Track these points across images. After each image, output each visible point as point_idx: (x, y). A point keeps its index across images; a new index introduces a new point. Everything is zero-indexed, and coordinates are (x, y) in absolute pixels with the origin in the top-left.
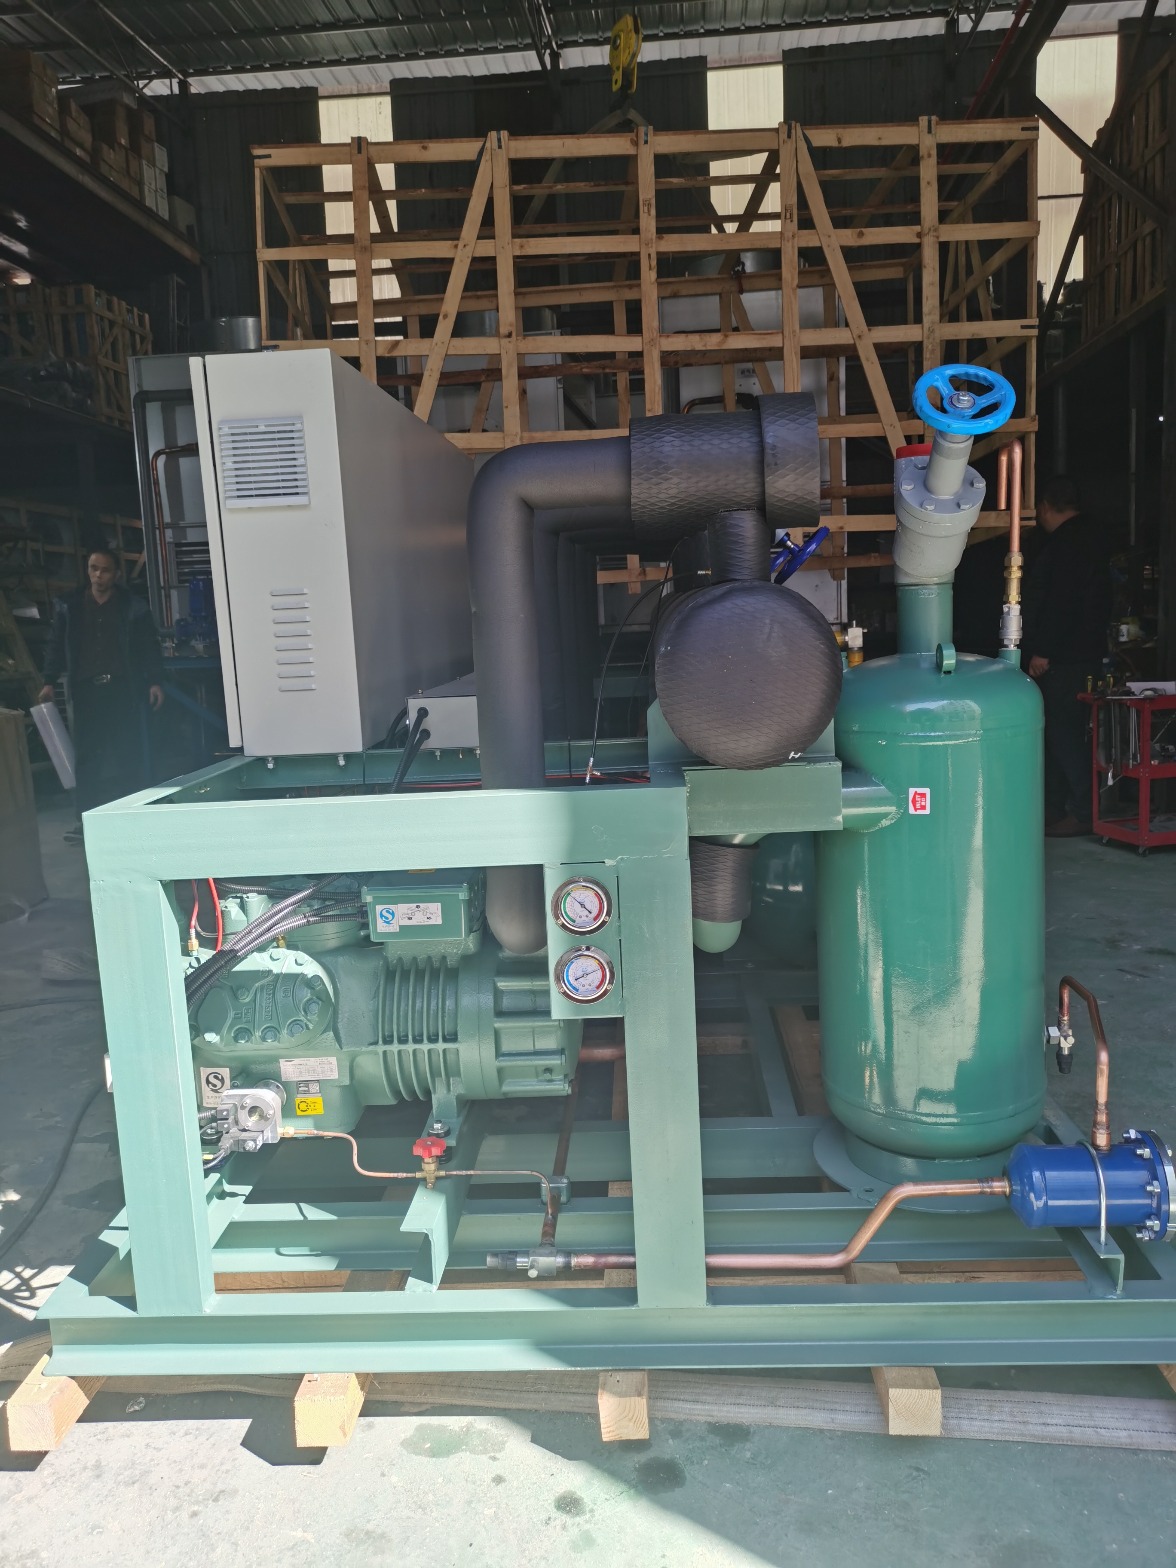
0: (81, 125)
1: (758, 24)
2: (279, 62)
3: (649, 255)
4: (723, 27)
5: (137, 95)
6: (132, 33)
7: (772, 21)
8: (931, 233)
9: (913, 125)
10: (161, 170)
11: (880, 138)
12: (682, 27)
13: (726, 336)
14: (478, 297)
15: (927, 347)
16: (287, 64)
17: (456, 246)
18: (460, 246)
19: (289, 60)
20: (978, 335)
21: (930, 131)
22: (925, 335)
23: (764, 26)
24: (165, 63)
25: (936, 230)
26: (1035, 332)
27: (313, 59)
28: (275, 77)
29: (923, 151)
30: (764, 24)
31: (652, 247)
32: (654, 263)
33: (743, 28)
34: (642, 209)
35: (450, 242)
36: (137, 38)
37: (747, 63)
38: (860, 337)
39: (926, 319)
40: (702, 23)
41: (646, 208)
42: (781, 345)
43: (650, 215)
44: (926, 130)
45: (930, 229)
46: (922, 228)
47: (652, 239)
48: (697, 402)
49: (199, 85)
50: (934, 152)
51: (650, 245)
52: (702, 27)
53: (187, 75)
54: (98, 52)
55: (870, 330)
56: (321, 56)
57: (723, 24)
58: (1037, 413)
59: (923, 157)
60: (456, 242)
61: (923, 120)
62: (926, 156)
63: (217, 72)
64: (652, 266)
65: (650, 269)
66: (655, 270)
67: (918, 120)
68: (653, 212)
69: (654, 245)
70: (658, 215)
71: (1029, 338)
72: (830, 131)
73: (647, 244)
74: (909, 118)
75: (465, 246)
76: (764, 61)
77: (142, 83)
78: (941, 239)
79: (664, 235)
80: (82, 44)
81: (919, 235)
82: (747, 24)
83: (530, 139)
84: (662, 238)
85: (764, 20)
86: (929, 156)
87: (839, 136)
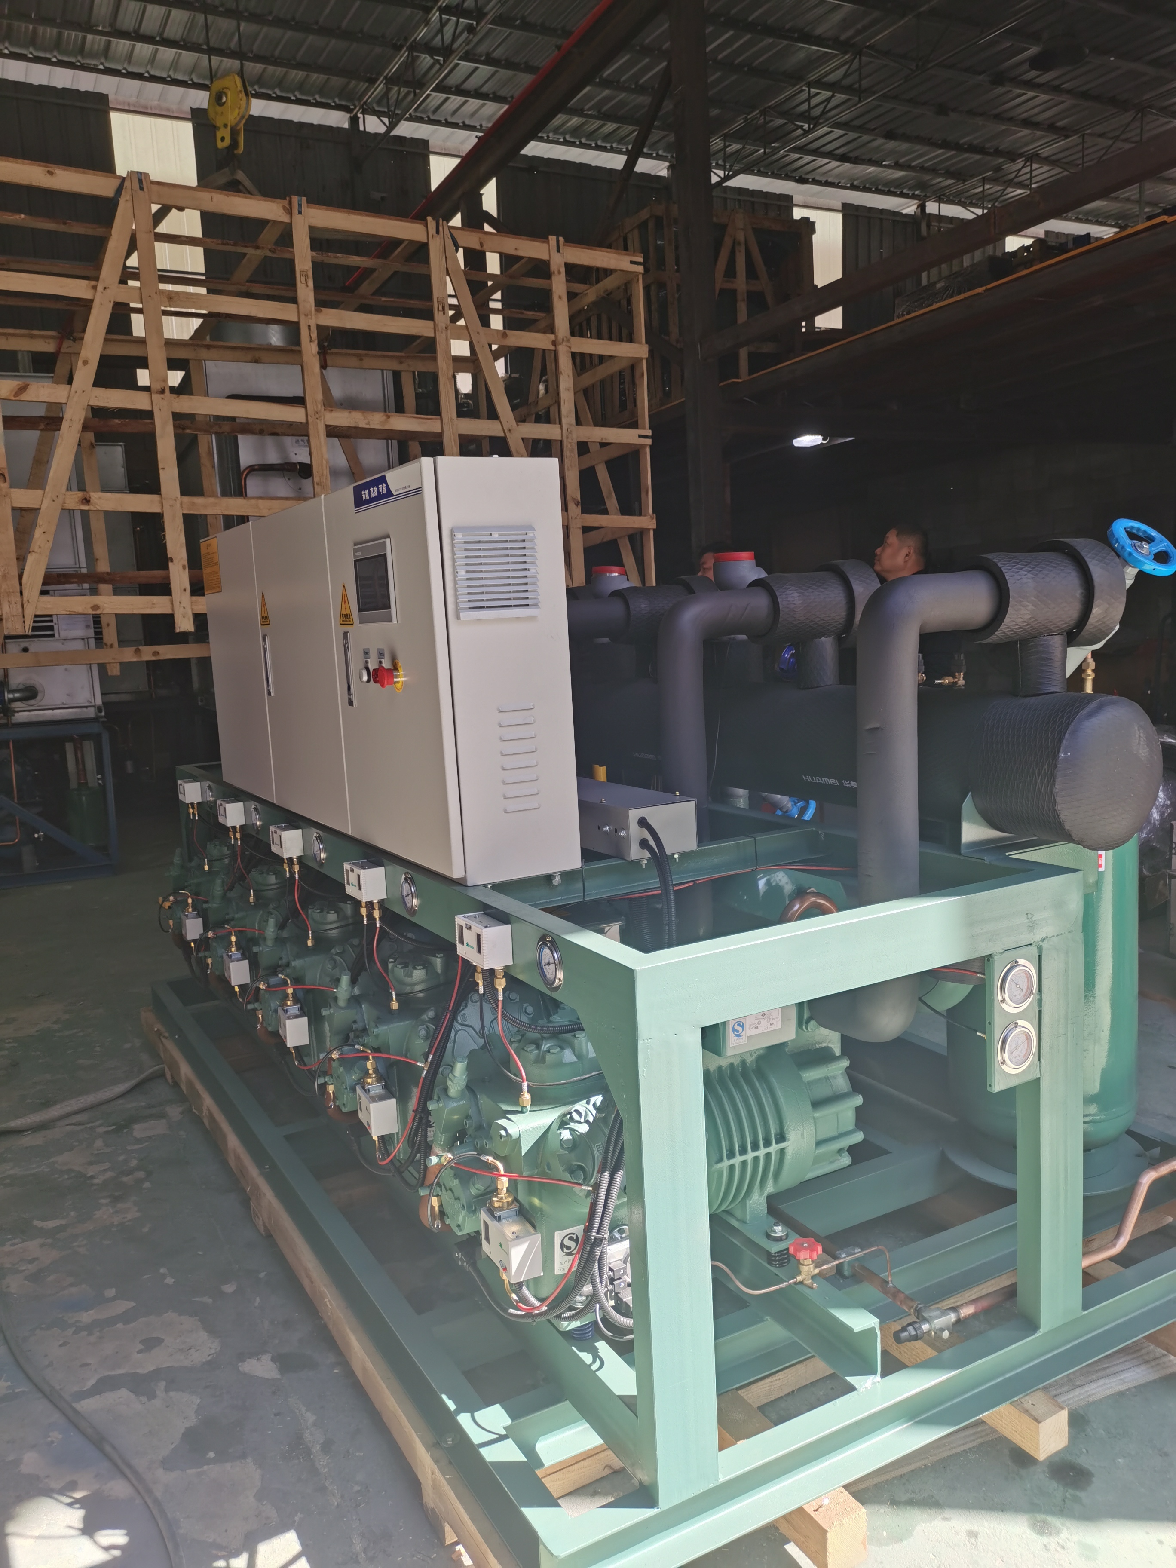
1: (164, 75)
3: (309, 326)
4: (148, 72)
7: (180, 77)
8: (564, 343)
9: (544, 242)
11: (516, 249)
12: (79, 58)
13: (388, 417)
14: (32, 337)
15: (567, 446)
17: (95, 288)
18: (100, 288)
20: (606, 439)
21: (558, 251)
22: (564, 435)
23: (169, 79)
25: (568, 341)
26: (649, 442)
29: (554, 267)
30: (169, 76)
31: (311, 319)
32: (314, 335)
33: (146, 75)
34: (299, 279)
35: (86, 282)
37: (153, 112)
38: (510, 430)
39: (564, 421)
40: (103, 60)
41: (303, 279)
42: (440, 431)
43: (307, 286)
44: (555, 249)
45: (563, 340)
46: (556, 337)
47: (311, 312)
48: (256, 467)
50: (563, 270)
51: (309, 316)
52: (102, 64)
55: (518, 425)
57: (126, 65)
58: (654, 512)
59: (554, 273)
60: (93, 283)
61: (552, 239)
62: (556, 273)
64: (313, 339)
65: (311, 341)
66: (316, 342)
67: (547, 238)
68: (311, 283)
69: (313, 317)
70: (316, 288)
71: (643, 446)
72: (473, 234)
73: (306, 315)
74: (540, 235)
75: (105, 288)
76: (171, 114)
78: (573, 350)
79: (322, 309)
81: (554, 343)
82: (152, 73)
84: (320, 311)
85: (171, 73)
86: (559, 272)
87: (481, 240)
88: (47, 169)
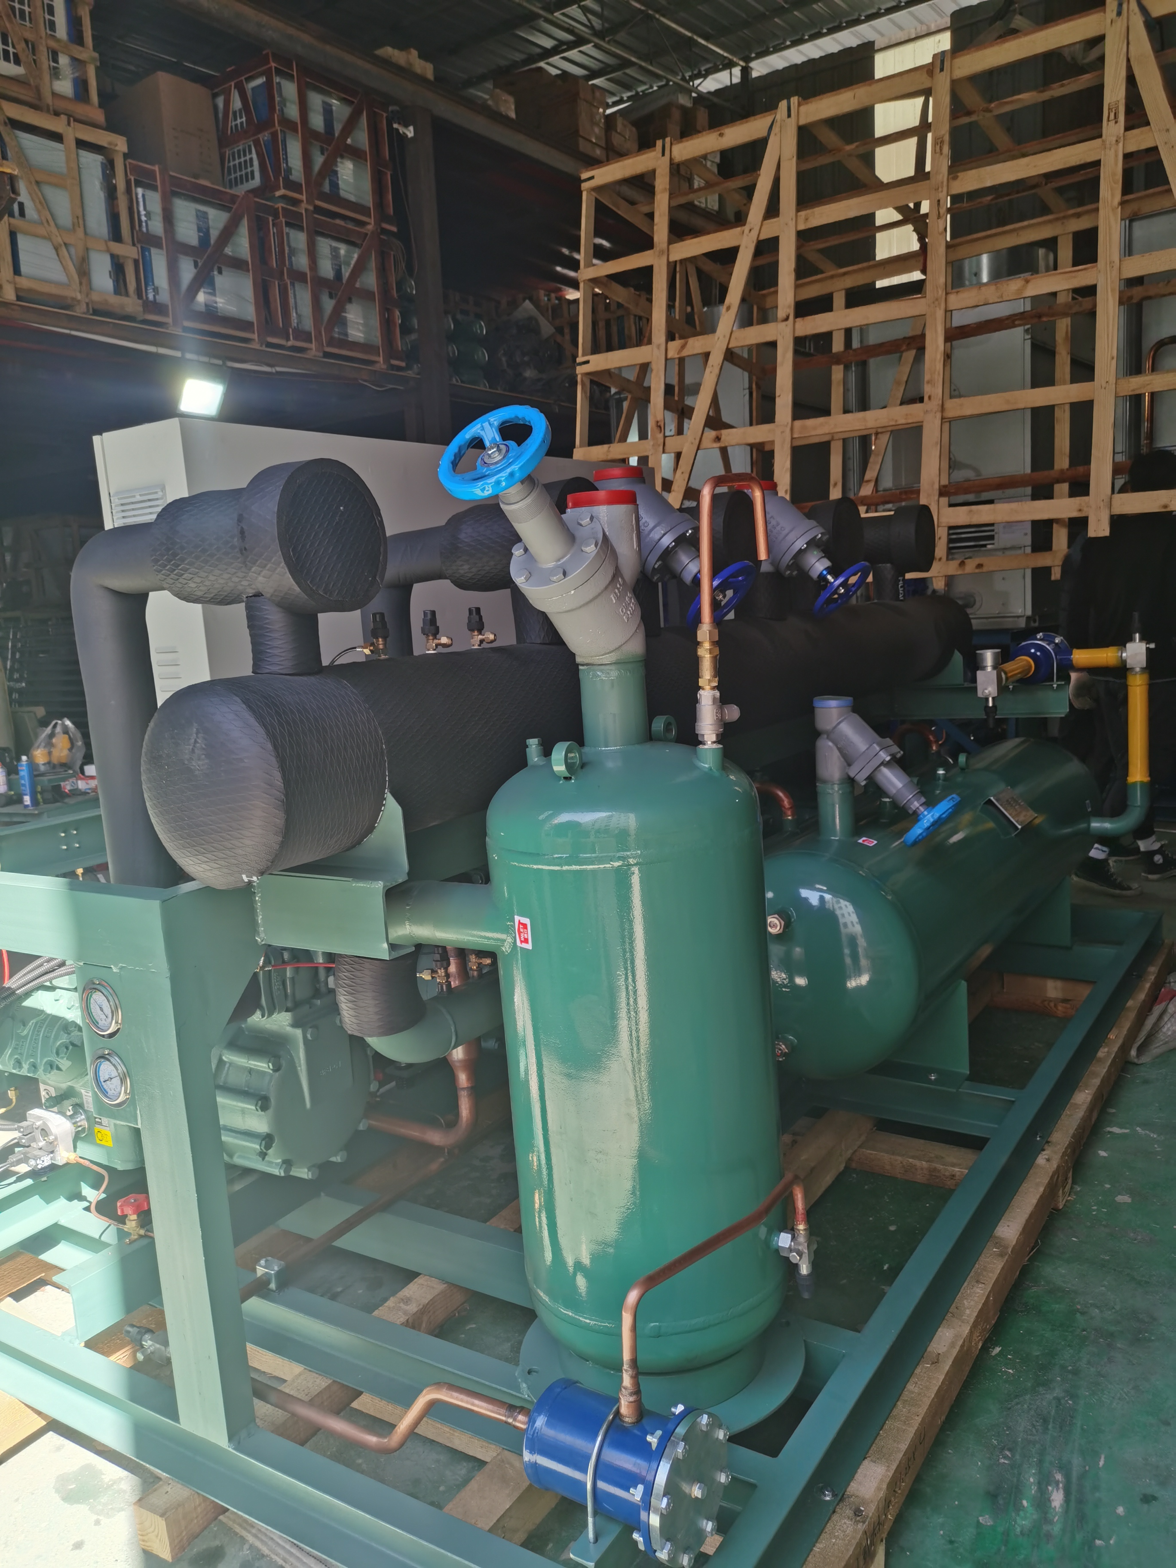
0: (627, 137)
2: (836, 24)
3: (939, 201)
5: (694, 95)
6: (689, 34)
10: (713, 162)
16: (844, 24)
19: (844, 20)
24: (726, 54)
27: (870, 12)
28: (834, 39)
31: (941, 192)
32: (944, 209)
36: (695, 37)
42: (1093, 283)
43: (941, 154)
47: (942, 183)
49: (760, 68)
51: (940, 189)
53: (748, 60)
54: (651, 64)
56: (877, 6)
60: (743, 228)
63: (778, 49)
68: (947, 149)
69: (945, 188)
75: (750, 230)
77: (697, 82)
80: (633, 59)
83: (821, 99)
88: (719, 133)
